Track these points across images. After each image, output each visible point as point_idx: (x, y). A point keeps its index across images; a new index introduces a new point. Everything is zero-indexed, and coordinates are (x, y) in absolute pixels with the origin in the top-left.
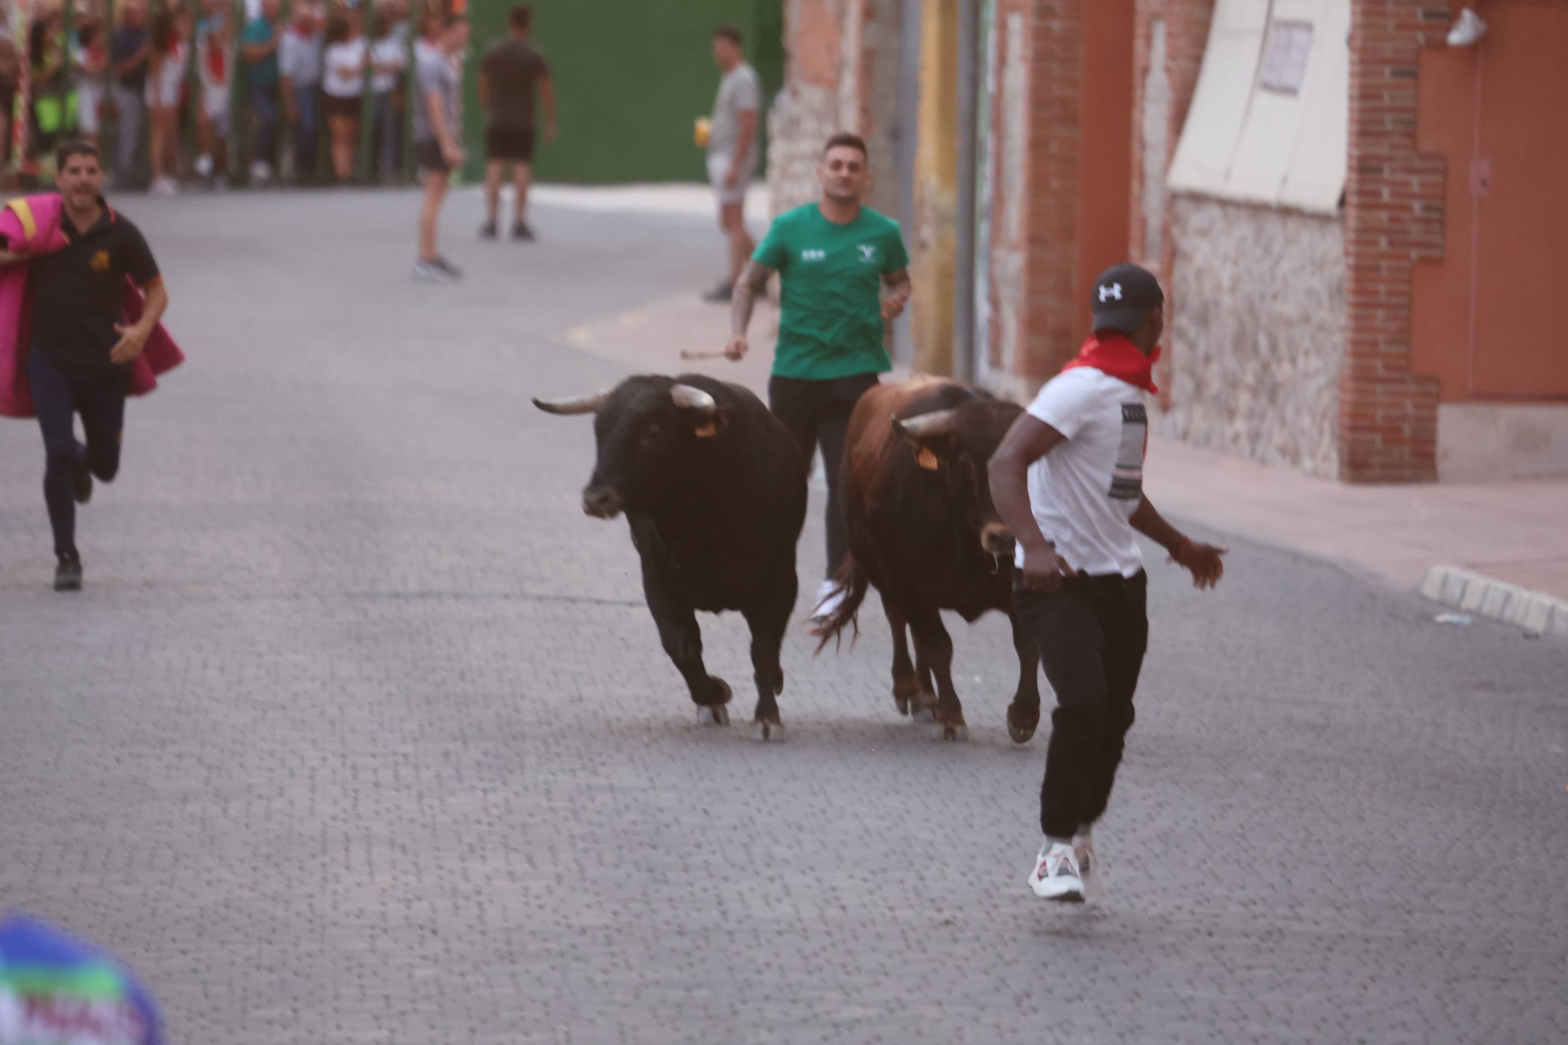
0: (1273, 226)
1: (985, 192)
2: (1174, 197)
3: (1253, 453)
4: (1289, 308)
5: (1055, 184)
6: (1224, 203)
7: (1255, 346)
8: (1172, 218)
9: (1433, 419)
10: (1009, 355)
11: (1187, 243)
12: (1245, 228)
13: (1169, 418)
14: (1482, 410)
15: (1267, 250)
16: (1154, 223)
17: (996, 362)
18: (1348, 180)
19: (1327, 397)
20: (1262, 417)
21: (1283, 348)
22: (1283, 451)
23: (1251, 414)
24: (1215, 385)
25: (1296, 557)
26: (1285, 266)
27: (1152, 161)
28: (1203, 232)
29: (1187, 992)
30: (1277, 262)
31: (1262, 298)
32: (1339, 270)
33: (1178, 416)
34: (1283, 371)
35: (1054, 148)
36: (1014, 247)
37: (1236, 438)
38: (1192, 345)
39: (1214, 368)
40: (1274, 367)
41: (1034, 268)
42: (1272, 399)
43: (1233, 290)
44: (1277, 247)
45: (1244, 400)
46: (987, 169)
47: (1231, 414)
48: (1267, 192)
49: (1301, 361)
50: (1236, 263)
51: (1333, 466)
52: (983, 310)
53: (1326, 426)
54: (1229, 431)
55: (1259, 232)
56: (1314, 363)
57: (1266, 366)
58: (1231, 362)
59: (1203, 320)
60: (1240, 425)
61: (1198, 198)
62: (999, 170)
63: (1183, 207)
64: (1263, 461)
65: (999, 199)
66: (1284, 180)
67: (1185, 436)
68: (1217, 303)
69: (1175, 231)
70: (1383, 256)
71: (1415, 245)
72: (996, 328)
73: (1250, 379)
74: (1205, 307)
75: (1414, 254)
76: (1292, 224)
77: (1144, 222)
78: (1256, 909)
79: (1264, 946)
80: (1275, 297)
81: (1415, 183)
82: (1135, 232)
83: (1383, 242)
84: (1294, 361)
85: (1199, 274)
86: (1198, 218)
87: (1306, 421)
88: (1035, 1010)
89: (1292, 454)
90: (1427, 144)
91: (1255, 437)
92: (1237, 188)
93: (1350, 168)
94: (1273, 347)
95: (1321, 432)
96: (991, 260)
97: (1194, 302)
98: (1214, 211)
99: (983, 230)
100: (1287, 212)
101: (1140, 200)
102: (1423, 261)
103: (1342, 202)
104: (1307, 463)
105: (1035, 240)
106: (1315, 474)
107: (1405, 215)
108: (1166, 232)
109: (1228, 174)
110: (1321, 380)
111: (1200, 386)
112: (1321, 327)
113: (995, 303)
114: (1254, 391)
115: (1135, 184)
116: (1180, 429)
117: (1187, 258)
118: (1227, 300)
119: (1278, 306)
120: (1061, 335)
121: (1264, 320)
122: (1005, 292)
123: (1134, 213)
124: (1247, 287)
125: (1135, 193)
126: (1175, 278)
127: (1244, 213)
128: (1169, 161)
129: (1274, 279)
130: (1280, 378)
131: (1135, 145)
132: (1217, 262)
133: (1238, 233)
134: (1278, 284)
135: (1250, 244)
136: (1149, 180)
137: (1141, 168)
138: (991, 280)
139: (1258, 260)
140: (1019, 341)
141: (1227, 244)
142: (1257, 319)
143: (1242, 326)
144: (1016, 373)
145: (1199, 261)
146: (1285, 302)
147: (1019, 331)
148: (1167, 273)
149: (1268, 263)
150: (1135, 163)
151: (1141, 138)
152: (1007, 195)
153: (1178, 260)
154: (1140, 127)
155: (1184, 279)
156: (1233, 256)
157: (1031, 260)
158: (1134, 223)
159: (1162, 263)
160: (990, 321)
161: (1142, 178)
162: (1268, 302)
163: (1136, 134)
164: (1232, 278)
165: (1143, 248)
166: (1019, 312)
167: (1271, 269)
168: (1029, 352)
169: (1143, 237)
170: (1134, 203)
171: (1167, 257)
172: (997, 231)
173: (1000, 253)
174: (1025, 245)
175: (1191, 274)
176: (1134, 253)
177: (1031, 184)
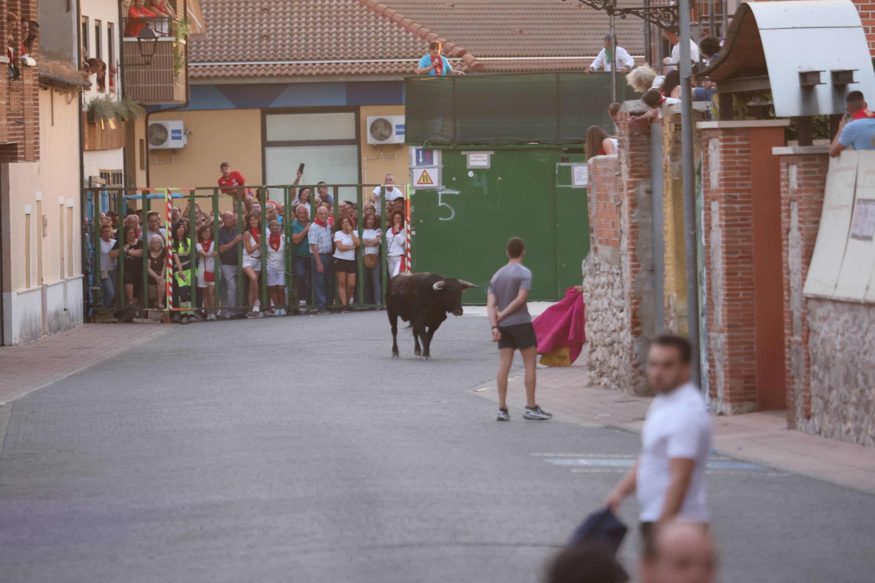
0: (862, 313)
1: (703, 301)
2: (808, 299)
3: (858, 441)
5: (741, 294)
6: (835, 302)
7: (856, 381)
8: (807, 312)
10: (721, 392)
11: (815, 325)
12: (847, 316)
13: (811, 422)
15: (860, 328)
16: (797, 315)
17: (713, 396)
20: (862, 421)
21: (871, 381)
23: (856, 419)
24: (835, 404)
26: (870, 336)
27: (794, 281)
28: (824, 319)
30: (866, 334)
31: (858, 353)
33: (816, 421)
35: (740, 275)
36: (721, 331)
37: (848, 432)
38: (821, 382)
39: (834, 393)
40: (867, 392)
41: (732, 342)
42: (867, 410)
43: (842, 350)
44: (865, 325)
45: (851, 411)
46: (703, 288)
47: (844, 419)
48: (858, 295)
50: (843, 335)
52: (705, 366)
54: (844, 428)
55: (855, 318)
57: (862, 392)
58: (843, 390)
59: (827, 367)
60: (850, 425)
61: (820, 300)
62: (710, 289)
63: (812, 303)
64: (863, 444)
65: (711, 305)
66: (867, 288)
67: (820, 432)
68: (834, 358)
69: (808, 318)
72: (713, 375)
73: (854, 399)
74: (827, 360)
77: (792, 313)
80: (865, 353)
82: (787, 320)
85: (823, 341)
86: (821, 311)
91: (858, 431)
92: (841, 294)
94: (866, 381)
96: (708, 339)
97: (821, 357)
98: (829, 307)
99: (703, 321)
100: (870, 305)
101: (788, 301)
105: (731, 326)
108: (803, 319)
109: (836, 286)
111: (827, 404)
113: (711, 361)
114: (856, 405)
115: (785, 293)
116: (817, 430)
117: (817, 334)
118: (839, 355)
119: (867, 358)
120: (748, 378)
121: (860, 366)
122: (717, 356)
123: (785, 309)
124: (850, 348)
125: (786, 298)
126: (810, 344)
127: (846, 307)
128: (804, 280)
129: (864, 343)
130: (870, 398)
131: (784, 271)
132: (834, 335)
133: (843, 318)
134: (867, 346)
135: (850, 324)
136: (793, 291)
137: (788, 284)
138: (709, 349)
139: (855, 333)
140: (726, 382)
141: (837, 325)
142: (856, 366)
143: (848, 370)
144: (725, 400)
145: (822, 334)
146: (871, 355)
147: (725, 377)
148: (806, 341)
149: (861, 334)
150: (785, 282)
151: (787, 268)
152: (715, 301)
153: (812, 333)
154: (787, 263)
155: (815, 345)
156: (841, 331)
157: (730, 337)
158: (785, 314)
159: (803, 336)
160: (709, 372)
161: (789, 290)
162: (862, 356)
163: (785, 265)
164: (841, 343)
165: (792, 329)
166: (725, 366)
167: (863, 337)
168: (731, 388)
169: (791, 323)
170: (785, 304)
171: (805, 334)
172: (710, 322)
173: (713, 335)
174: (726, 329)
175: (819, 342)
176: (786, 331)
177: (727, 295)
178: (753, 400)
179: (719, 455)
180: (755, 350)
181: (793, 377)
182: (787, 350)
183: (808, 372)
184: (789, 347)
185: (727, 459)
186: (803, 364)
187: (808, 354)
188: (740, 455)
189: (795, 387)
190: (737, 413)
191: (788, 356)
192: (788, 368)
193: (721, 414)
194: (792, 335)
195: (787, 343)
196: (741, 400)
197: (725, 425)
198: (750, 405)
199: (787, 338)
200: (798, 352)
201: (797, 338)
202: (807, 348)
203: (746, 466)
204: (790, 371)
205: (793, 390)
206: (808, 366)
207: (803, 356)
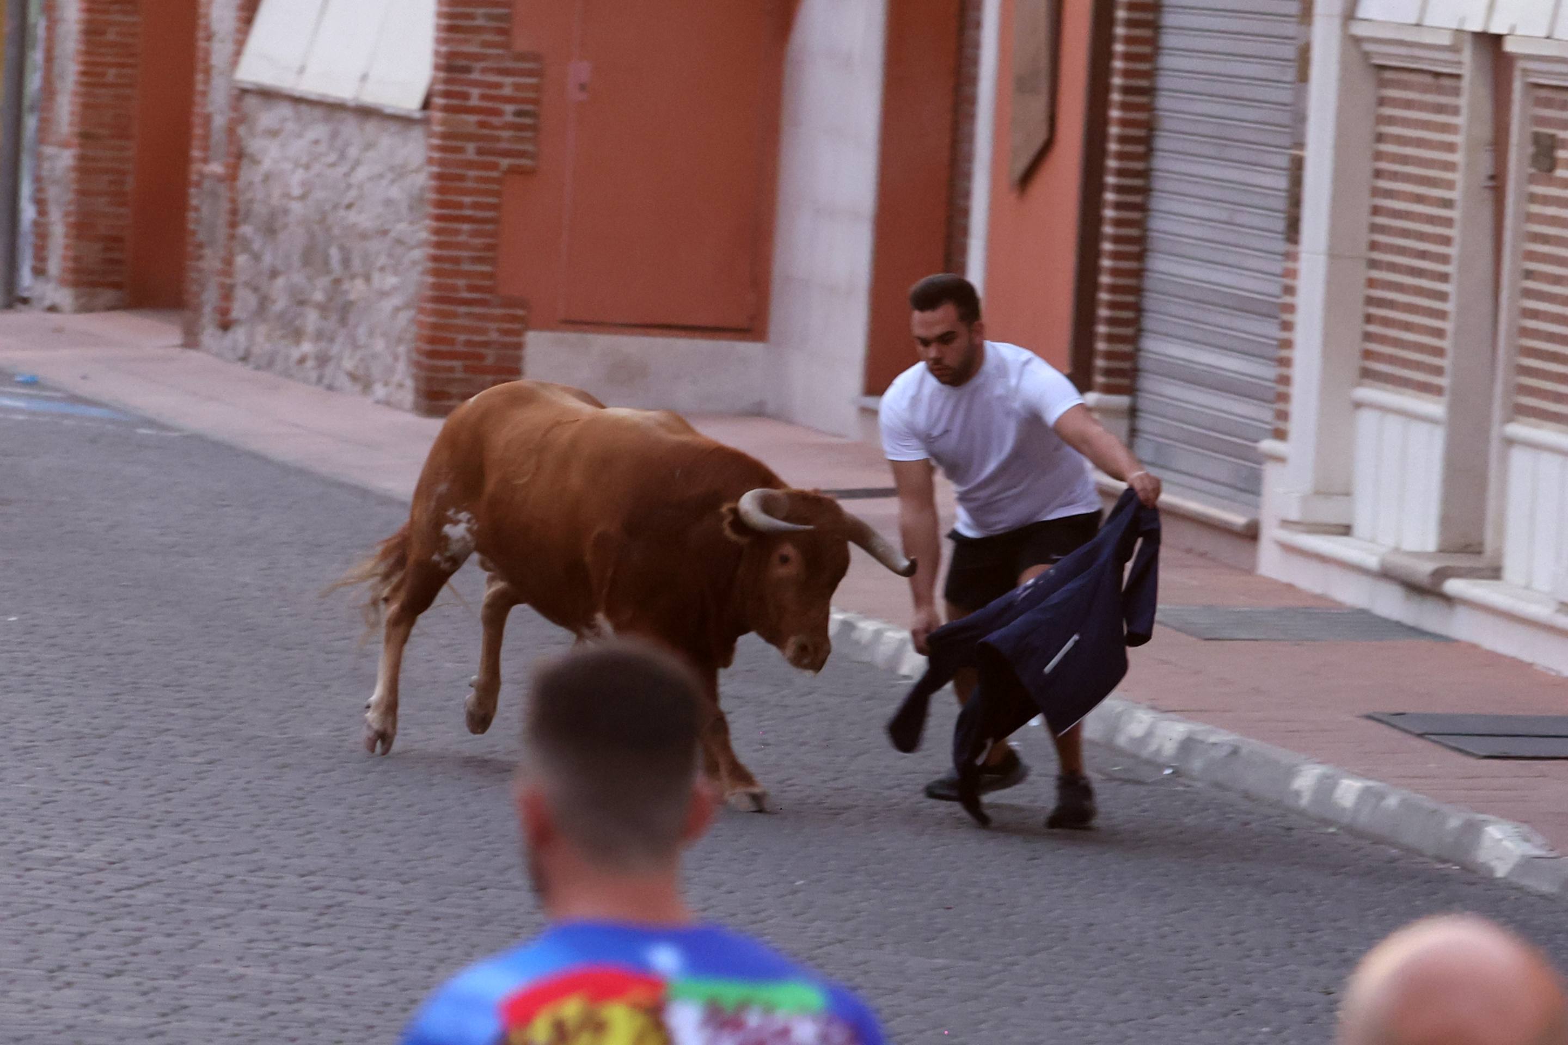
0: (350, 127)
1: (34, 82)
2: (244, 92)
3: (320, 379)
4: (363, 219)
5: (111, 74)
6: (297, 101)
7: (326, 262)
8: (239, 118)
9: (519, 346)
10: (55, 265)
11: (255, 145)
12: (319, 131)
13: (230, 336)
14: (572, 337)
15: (342, 156)
16: (219, 121)
17: (39, 272)
18: (434, 81)
19: (404, 318)
20: (332, 340)
21: (356, 263)
22: (353, 377)
23: (319, 335)
24: (280, 303)
25: (364, 493)
26: (361, 173)
27: (219, 52)
28: (273, 133)
29: (238, 970)
30: (353, 169)
31: (335, 207)
32: (422, 180)
33: (239, 335)
34: (356, 289)
35: (111, 36)
36: (65, 145)
37: (302, 360)
38: (257, 257)
39: (280, 282)
40: (346, 286)
41: (85, 168)
42: (343, 321)
43: (303, 197)
44: (353, 152)
45: (312, 319)
46: (36, 56)
47: (297, 335)
48: (344, 91)
49: (376, 276)
50: (307, 167)
51: (408, 396)
52: (28, 212)
53: (402, 349)
54: (296, 353)
55: (334, 135)
56: (391, 280)
57: (337, 281)
58: (298, 278)
59: (270, 230)
60: (307, 347)
61: (268, 95)
62: (49, 59)
63: (251, 102)
64: (330, 388)
65: (49, 91)
66: (364, 78)
67: (244, 359)
68: (286, 212)
69: (242, 130)
70: (470, 165)
71: (506, 154)
72: (41, 233)
73: (319, 296)
74: (273, 215)
75: (505, 162)
76: (371, 126)
77: (208, 119)
78: (316, 880)
79: (324, 920)
80: (349, 206)
81: (508, 84)
82: (198, 131)
83: (471, 148)
84: (368, 278)
85: (267, 178)
86: (268, 117)
87: (379, 345)
88: (69, 984)
89: (363, 381)
90: (521, 43)
91: (323, 360)
92: (310, 86)
93: (437, 67)
94: (346, 262)
95: (396, 358)
96: (39, 157)
97: (260, 209)
98: (285, 110)
99: (31, 123)
100: (366, 113)
101: (204, 94)
102: (513, 170)
103: (426, 105)
104: (380, 391)
105: (86, 137)
106: (387, 403)
107: (495, 120)
108: (231, 131)
109: (302, 70)
110: (396, 300)
111: (264, 302)
112: (399, 242)
113: (40, 203)
114: (323, 309)
115: (200, 77)
116: (241, 353)
117: (255, 162)
118: (296, 208)
119: (352, 217)
120: (113, 241)
121: (336, 231)
122: (53, 193)
123: (197, 109)
124: (319, 194)
125: (200, 87)
126: (241, 183)
127: (318, 113)
128: (238, 53)
129: (349, 186)
130: (352, 297)
131: (201, 34)
132: (287, 166)
133: (311, 134)
134: (353, 193)
135: (322, 148)
136: (215, 73)
137: (206, 60)
138: (38, 179)
139: (333, 165)
140: (67, 247)
141: (298, 147)
142: (328, 230)
143: (312, 236)
144: (63, 282)
145: (267, 164)
146: (360, 212)
147: (67, 236)
148: (232, 176)
149: (342, 169)
150: (200, 54)
151: (207, 27)
152: (58, 85)
153: (245, 162)
154: (207, 16)
155: (251, 184)
156: (304, 160)
157: (82, 158)
158: (197, 120)
159: (227, 166)
160: (36, 224)
161: (207, 71)
162: (342, 213)
163: (202, 22)
164: (303, 184)
165: (206, 148)
166: (67, 214)
167: (347, 175)
168: (76, 259)
169: (206, 137)
170: (198, 99)
171: (231, 160)
172: (45, 125)
173: (49, 150)
174: (76, 141)
175: (257, 179)
176: (196, 153)
177: (84, 73)
178: (117, 286)
179: (45, 388)
180: (130, 184)
181: (200, 246)
182: (193, 191)
183: (232, 237)
184: (198, 185)
185: (59, 395)
186: (222, 220)
187: (233, 201)
188: (85, 389)
189: (203, 264)
190: (85, 308)
191: (194, 202)
192: (192, 226)
193: (52, 309)
194: (205, 161)
195: (194, 177)
196: (93, 284)
197: (59, 330)
198: (109, 295)
199: (196, 167)
200: (214, 195)
201: (216, 168)
202: (232, 189)
203: (94, 412)
204: (194, 233)
205: (200, 271)
206: (233, 225)
207: (225, 206)
